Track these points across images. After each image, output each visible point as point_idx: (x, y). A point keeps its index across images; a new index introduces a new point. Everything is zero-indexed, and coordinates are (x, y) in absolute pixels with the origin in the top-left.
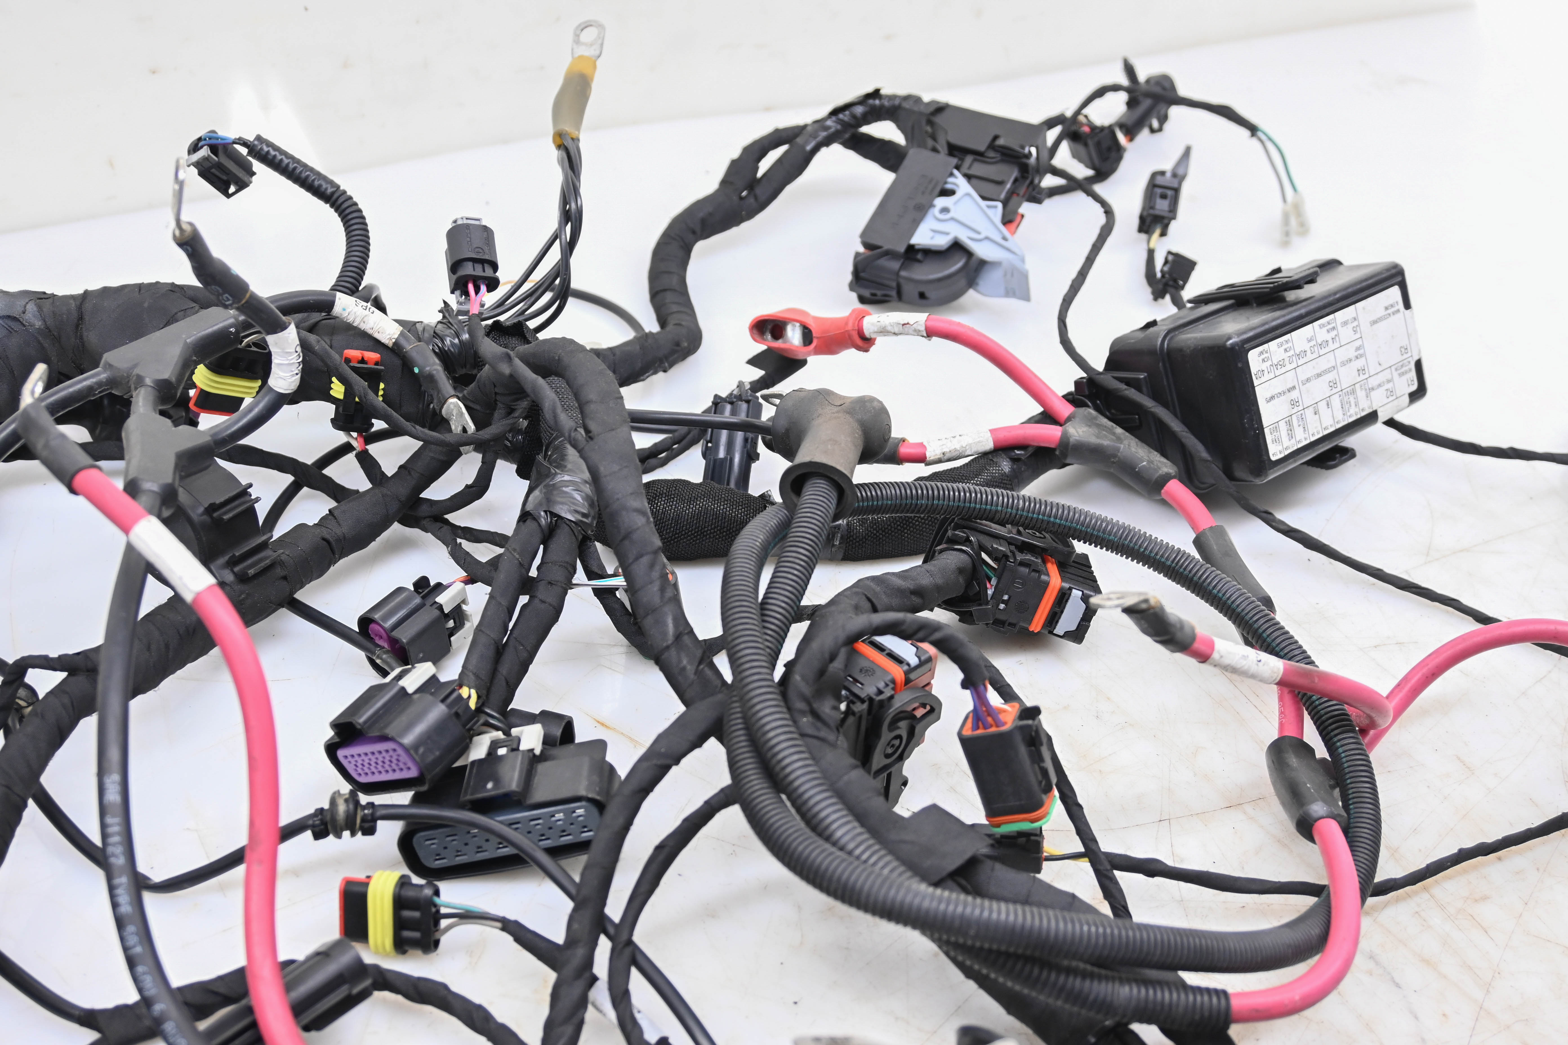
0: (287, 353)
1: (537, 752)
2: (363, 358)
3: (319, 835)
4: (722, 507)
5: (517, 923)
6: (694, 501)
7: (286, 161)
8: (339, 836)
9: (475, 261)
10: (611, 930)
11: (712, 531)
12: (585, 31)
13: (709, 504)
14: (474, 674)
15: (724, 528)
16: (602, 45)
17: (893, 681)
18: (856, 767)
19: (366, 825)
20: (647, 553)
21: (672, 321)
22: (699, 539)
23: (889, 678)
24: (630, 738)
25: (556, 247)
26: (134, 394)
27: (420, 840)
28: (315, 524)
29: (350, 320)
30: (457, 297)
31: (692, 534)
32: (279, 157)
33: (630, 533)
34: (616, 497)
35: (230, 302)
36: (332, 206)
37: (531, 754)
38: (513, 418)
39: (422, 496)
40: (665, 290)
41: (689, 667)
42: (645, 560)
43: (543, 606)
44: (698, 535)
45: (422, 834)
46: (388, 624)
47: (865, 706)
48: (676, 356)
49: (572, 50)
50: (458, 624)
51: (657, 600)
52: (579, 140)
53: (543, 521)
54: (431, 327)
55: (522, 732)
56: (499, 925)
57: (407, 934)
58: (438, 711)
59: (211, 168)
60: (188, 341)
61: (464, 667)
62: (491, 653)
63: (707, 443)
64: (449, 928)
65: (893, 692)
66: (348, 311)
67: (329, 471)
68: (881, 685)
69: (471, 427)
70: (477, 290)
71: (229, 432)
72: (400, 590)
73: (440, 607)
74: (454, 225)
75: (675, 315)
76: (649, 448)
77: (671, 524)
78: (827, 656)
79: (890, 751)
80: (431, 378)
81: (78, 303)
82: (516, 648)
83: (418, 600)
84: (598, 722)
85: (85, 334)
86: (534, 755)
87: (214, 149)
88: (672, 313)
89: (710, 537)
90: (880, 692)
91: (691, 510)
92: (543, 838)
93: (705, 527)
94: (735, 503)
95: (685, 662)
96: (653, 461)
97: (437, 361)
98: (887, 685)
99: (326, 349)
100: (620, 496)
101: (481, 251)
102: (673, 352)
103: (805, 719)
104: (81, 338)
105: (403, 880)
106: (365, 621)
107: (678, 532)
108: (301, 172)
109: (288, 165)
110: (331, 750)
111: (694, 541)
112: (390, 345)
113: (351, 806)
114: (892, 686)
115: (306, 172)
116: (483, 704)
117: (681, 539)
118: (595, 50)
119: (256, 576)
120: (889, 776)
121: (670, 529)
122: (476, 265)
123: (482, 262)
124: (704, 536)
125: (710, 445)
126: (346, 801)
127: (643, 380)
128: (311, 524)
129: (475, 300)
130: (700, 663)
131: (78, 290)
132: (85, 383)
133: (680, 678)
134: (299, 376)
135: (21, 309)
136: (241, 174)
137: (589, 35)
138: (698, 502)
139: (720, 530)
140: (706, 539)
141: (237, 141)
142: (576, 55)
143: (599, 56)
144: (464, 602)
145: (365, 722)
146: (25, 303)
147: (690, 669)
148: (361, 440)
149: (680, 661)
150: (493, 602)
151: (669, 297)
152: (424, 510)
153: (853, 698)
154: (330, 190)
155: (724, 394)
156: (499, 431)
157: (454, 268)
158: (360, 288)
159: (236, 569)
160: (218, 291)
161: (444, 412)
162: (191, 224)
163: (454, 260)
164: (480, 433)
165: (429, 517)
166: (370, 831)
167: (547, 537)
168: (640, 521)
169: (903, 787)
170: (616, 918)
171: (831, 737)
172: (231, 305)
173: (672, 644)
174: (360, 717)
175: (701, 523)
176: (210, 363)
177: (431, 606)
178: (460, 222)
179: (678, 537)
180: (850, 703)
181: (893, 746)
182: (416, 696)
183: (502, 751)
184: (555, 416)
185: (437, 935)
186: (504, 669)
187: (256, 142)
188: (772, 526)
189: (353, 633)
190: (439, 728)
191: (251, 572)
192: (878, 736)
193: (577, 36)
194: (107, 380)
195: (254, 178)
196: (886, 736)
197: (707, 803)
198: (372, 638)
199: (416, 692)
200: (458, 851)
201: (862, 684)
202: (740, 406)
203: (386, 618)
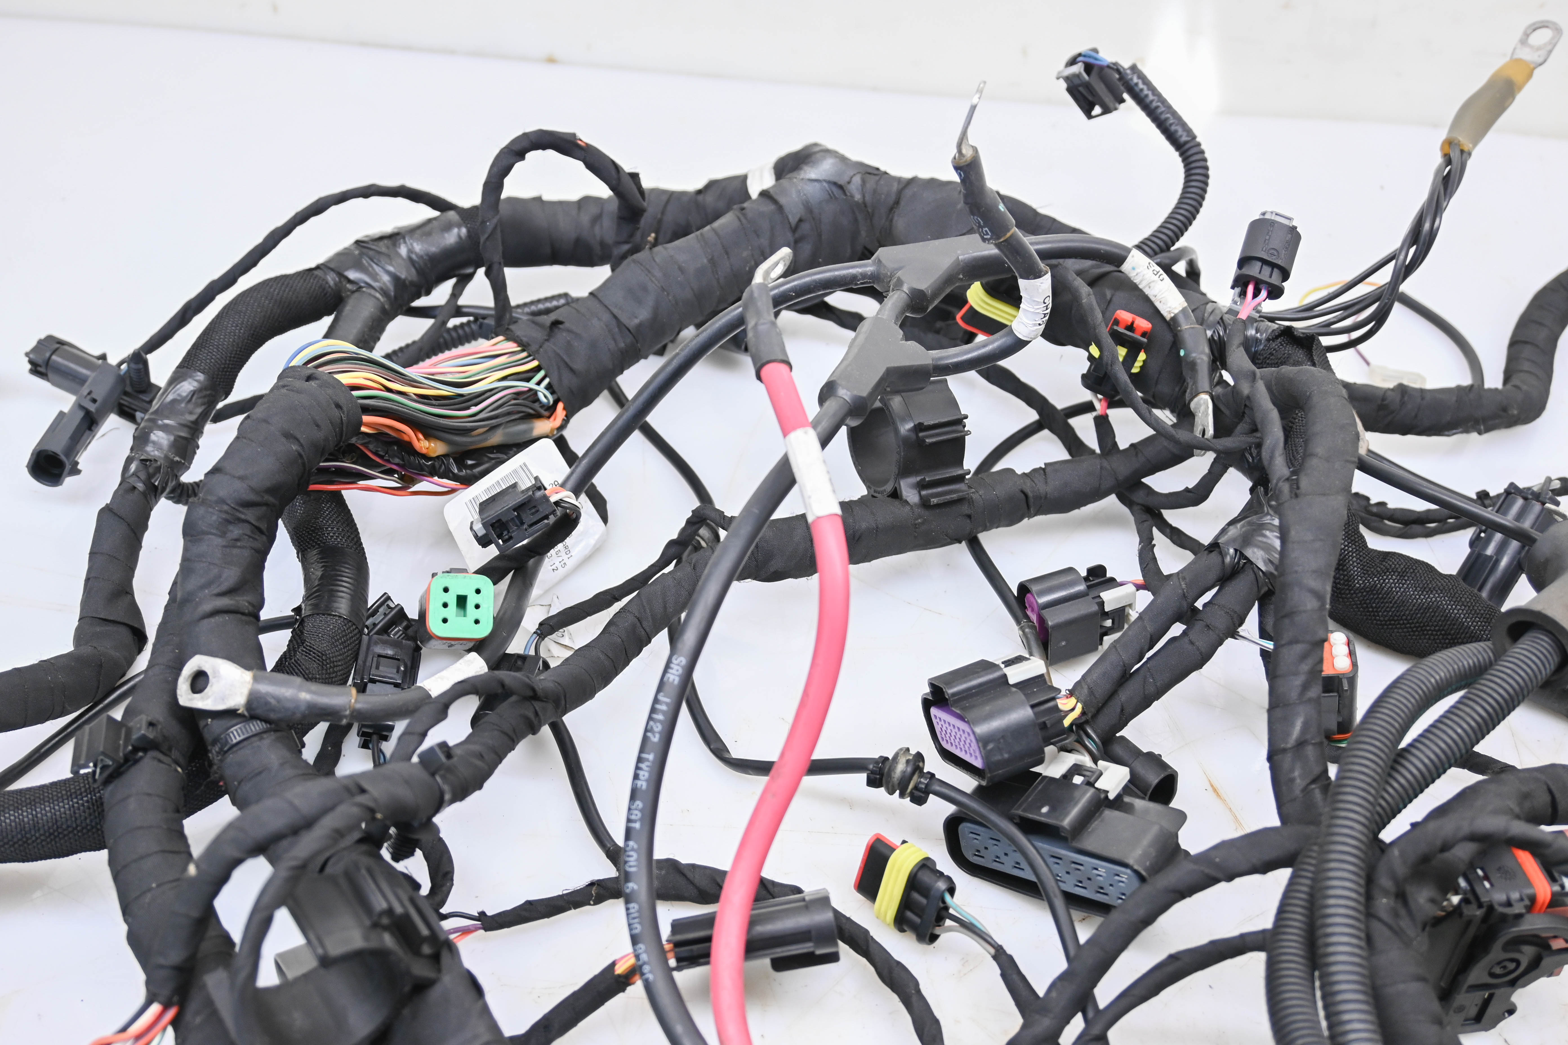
0: (1034, 301)
1: (1112, 796)
2: (1133, 323)
3: (873, 782)
4: (1456, 611)
5: (1011, 958)
6: (1427, 592)
7: (1151, 97)
8: (891, 793)
9: (1265, 262)
10: (1091, 1014)
11: (1434, 633)
12: (1538, 32)
13: (1445, 602)
14: (1090, 689)
15: (1449, 634)
16: (1550, 52)
17: (1533, 899)
18: (1422, 979)
19: (917, 793)
20: (1303, 642)
21: (1515, 381)
22: (1417, 636)
23: (1529, 891)
24: (1236, 817)
25: (1390, 268)
26: (891, 294)
27: (965, 828)
28: (1024, 473)
29: (1136, 281)
30: (1234, 294)
31: (1410, 627)
32: (1146, 92)
33: (1293, 613)
34: (1296, 568)
35: (989, 237)
36: (1181, 155)
37: (1103, 796)
38: (1254, 437)
39: (1143, 480)
40: (1526, 343)
41: (1298, 781)
42: (1299, 648)
43: (1190, 647)
44: (1417, 631)
45: (969, 825)
46: (1042, 600)
47: (1479, 913)
48: (1497, 421)
49: (1515, 49)
50: (1116, 626)
51: (1294, 695)
52: (1470, 154)
53: (1228, 559)
54: (1221, 312)
55: (1106, 769)
56: (992, 951)
57: (909, 914)
58: (1022, 713)
59: (1079, 85)
60: (960, 257)
61: (1084, 677)
62: (1116, 674)
63: (1481, 532)
64: (950, 929)
65: (1524, 911)
66: (1138, 271)
67: (1074, 422)
68: (1515, 896)
69: (1210, 431)
70: (1256, 295)
71: (955, 360)
72: (1070, 570)
73: (1102, 604)
74: (1262, 217)
75: (1522, 374)
76: (1419, 513)
77: (1392, 607)
78: (1439, 843)
79: (1498, 970)
80: (1193, 365)
81: (901, 187)
82: (1145, 678)
83: (1082, 587)
84: (1212, 786)
85: (896, 218)
86: (1107, 797)
87: (1088, 68)
88: (1521, 371)
89: (1429, 639)
90: (1509, 904)
91: (1419, 601)
92: (1080, 885)
93: (1428, 625)
94: (1473, 612)
95: (1296, 773)
96: (1416, 528)
97: (1207, 350)
98: (1522, 899)
99: (1092, 305)
100: (1299, 569)
101: (1276, 253)
102: (1495, 416)
103: (1384, 900)
104: (891, 221)
105: (925, 862)
106: (1024, 588)
107: (1396, 618)
108: (1162, 113)
109: (1152, 101)
110: (927, 704)
111: (1410, 635)
112: (1168, 317)
113: (909, 769)
114: (1527, 902)
115: (1167, 113)
116: (1087, 722)
117: (1396, 628)
118: (1539, 56)
119: (938, 506)
120: (1491, 996)
121: (1389, 612)
122: (1264, 267)
123: (1273, 265)
124: (1423, 634)
125: (1483, 535)
126: (908, 761)
127: (1448, 436)
128: (1019, 472)
129: (1250, 303)
130: (1314, 781)
131: (907, 174)
132: (851, 271)
133: (1284, 788)
134: (1043, 326)
135: (847, 179)
136: (1108, 99)
137: (1541, 37)
138: (1431, 596)
139: (1443, 635)
140: (1425, 639)
141: (1112, 66)
142: (1515, 57)
143: (1541, 64)
144: (1130, 606)
145: (954, 695)
146: (852, 174)
147: (1300, 783)
148: (1104, 404)
149: (1292, 770)
150: (1140, 624)
151: (1527, 351)
152: (1139, 496)
153: (1472, 897)
154: (1184, 138)
155: (1521, 485)
156: (1234, 445)
157: (1243, 262)
158: (1172, 249)
159: (924, 493)
160: (979, 223)
161: (1193, 405)
162: (975, 150)
163: (1244, 255)
164: (1216, 441)
165: (1142, 505)
166: (919, 799)
167: (1226, 577)
168: (1311, 604)
169: (1506, 1015)
170: (1102, 1004)
171: (1411, 931)
172: (989, 240)
173: (1290, 749)
174: (951, 688)
175: (1425, 619)
176: (987, 284)
177: (1093, 598)
178: (1267, 216)
179: (1394, 624)
180: (1465, 901)
181: (1505, 967)
182: (1014, 689)
183: (1078, 780)
184: (1272, 457)
185: (937, 931)
186: (1124, 696)
187: (1128, 72)
188: (1463, 665)
189: (1010, 595)
190: (1017, 731)
191: (934, 501)
192: (1486, 950)
193: (1527, 35)
194: (871, 274)
195: (1122, 105)
196: (1496, 953)
197: (1242, 936)
198: (1026, 608)
199: (1016, 685)
200: (997, 857)
201: (1492, 885)
202: (1533, 506)
203: (1042, 593)
